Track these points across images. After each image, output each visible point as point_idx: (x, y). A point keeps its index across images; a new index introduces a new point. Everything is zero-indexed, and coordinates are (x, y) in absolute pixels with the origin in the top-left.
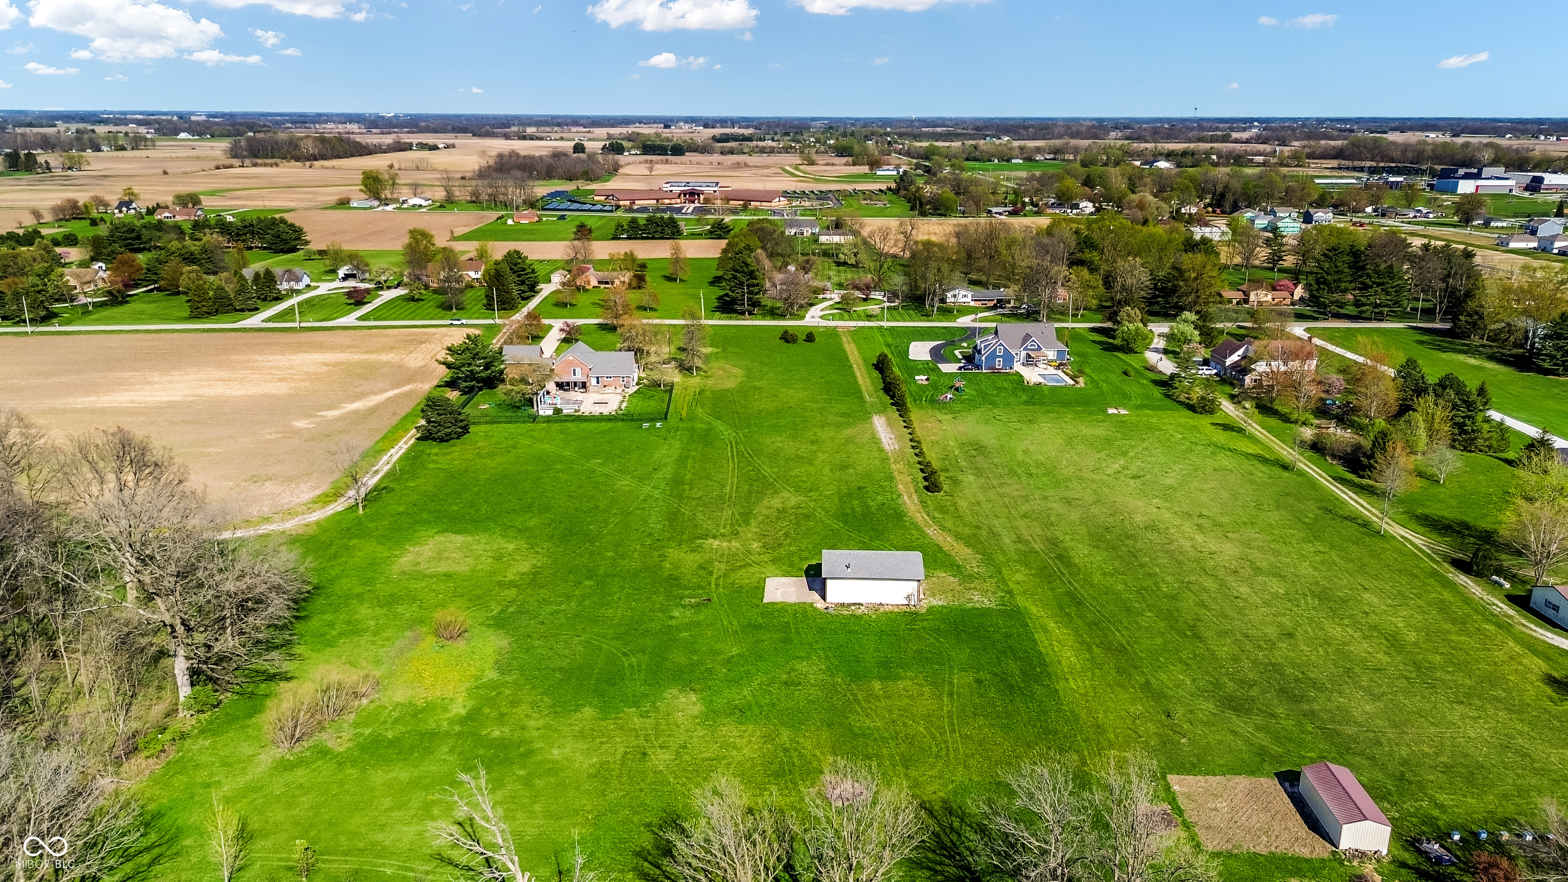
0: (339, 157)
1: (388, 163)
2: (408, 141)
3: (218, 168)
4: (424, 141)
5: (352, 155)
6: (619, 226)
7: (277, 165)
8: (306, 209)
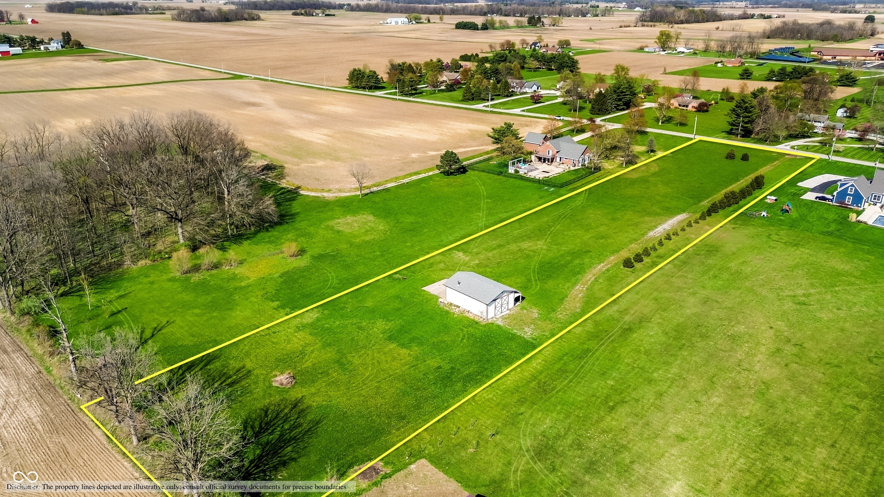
0: (698, 22)
1: (717, 26)
2: (752, 13)
3: (621, 27)
4: (763, 13)
5: (708, 21)
6: (772, 71)
7: (654, 26)
8: (619, 51)
